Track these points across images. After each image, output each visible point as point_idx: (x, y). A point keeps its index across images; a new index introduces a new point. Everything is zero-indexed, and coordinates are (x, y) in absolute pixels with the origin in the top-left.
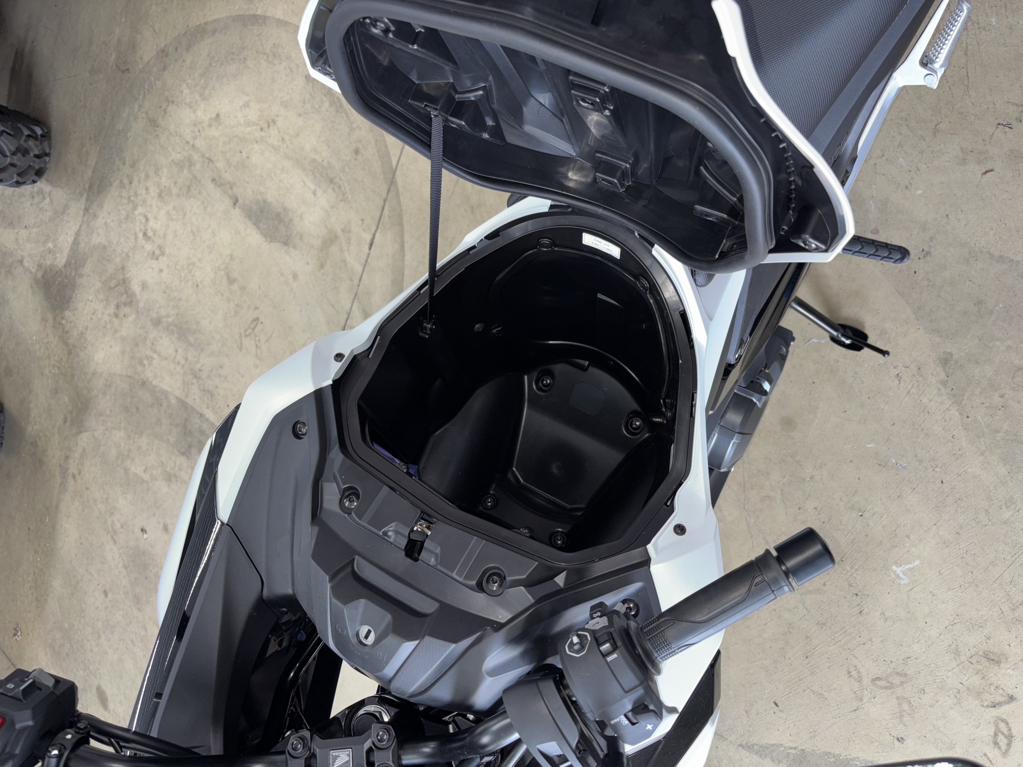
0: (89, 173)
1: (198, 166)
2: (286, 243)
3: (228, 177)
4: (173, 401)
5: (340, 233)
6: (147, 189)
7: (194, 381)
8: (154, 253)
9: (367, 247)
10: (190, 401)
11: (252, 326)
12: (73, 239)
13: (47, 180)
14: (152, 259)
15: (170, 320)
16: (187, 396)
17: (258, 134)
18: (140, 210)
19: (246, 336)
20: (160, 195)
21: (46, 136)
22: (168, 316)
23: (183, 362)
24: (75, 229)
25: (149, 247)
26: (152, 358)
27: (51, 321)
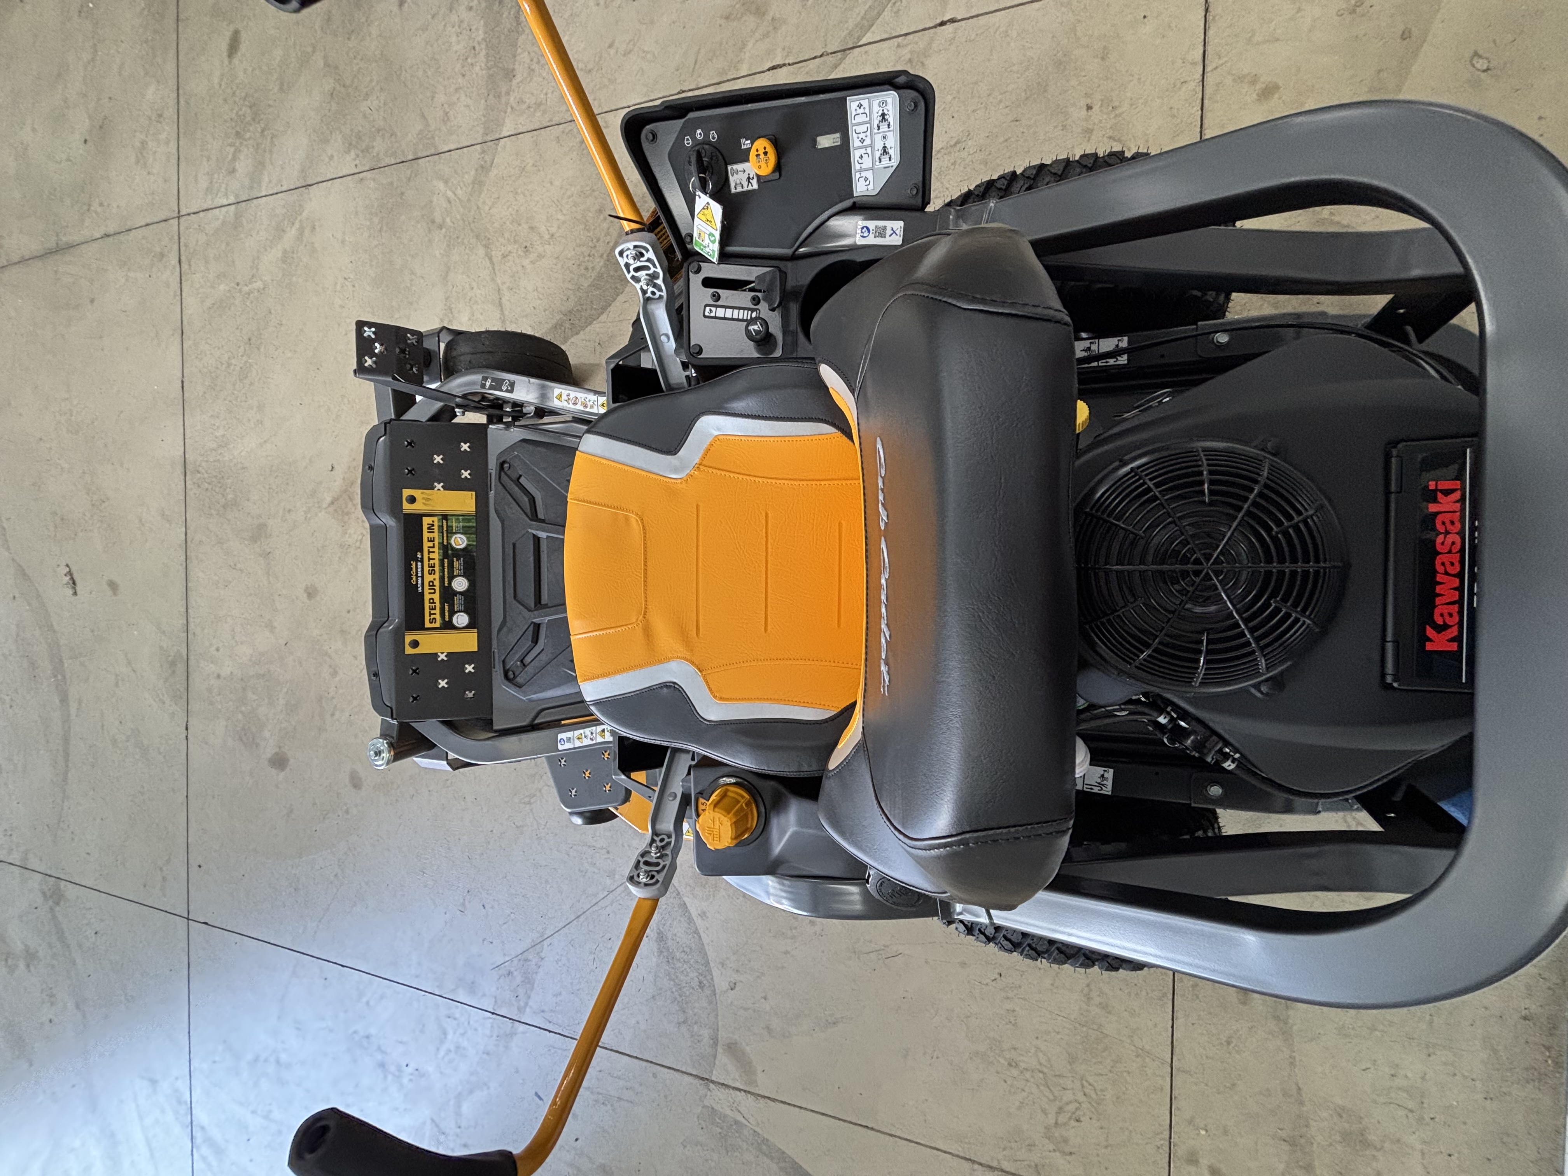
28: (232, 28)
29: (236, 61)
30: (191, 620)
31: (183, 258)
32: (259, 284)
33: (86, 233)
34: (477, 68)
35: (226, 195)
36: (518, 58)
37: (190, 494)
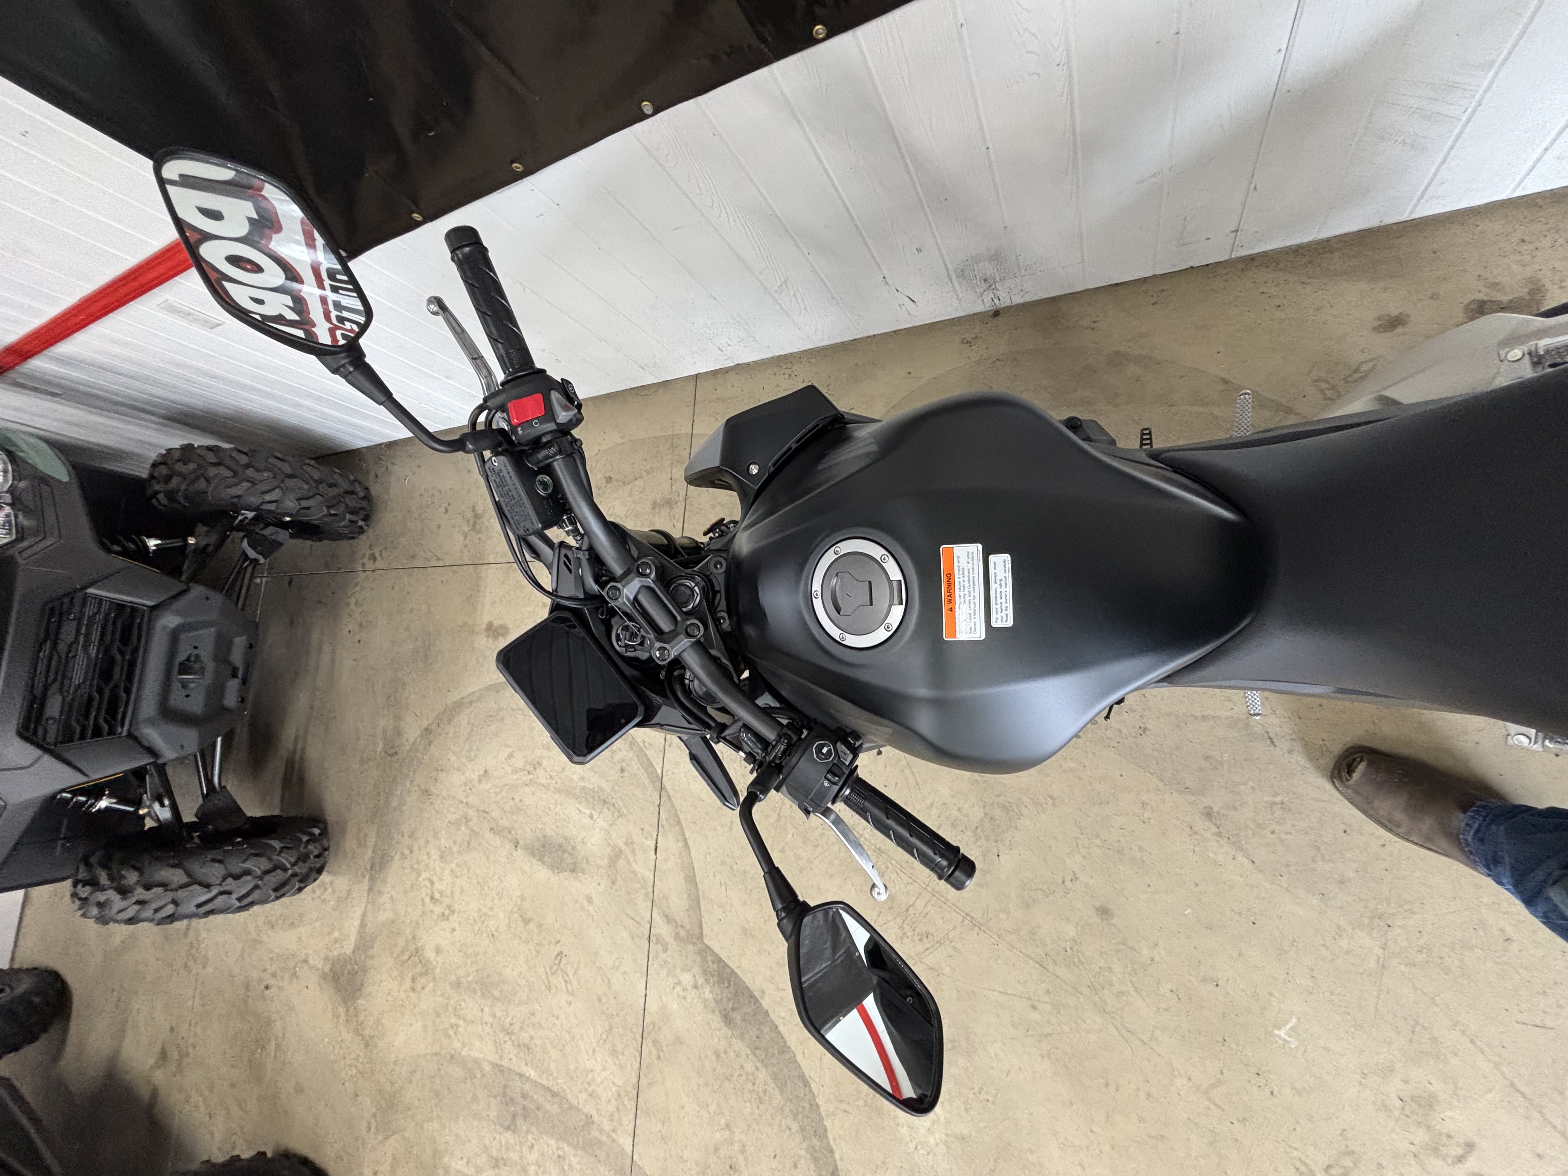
0: (369, 853)
1: (475, 819)
2: (573, 871)
3: (505, 823)
4: (487, 1068)
5: (623, 847)
6: (428, 854)
7: (507, 1038)
8: (443, 914)
9: (653, 852)
10: (505, 1063)
11: (557, 962)
12: (359, 922)
13: (328, 872)
14: (443, 920)
15: (470, 978)
16: (501, 1057)
17: (527, 778)
18: (425, 875)
19: (553, 974)
20: (441, 857)
21: (324, 833)
22: (468, 975)
23: (491, 1020)
24: (359, 911)
25: (438, 909)
26: (457, 1026)
27: (343, 1017)
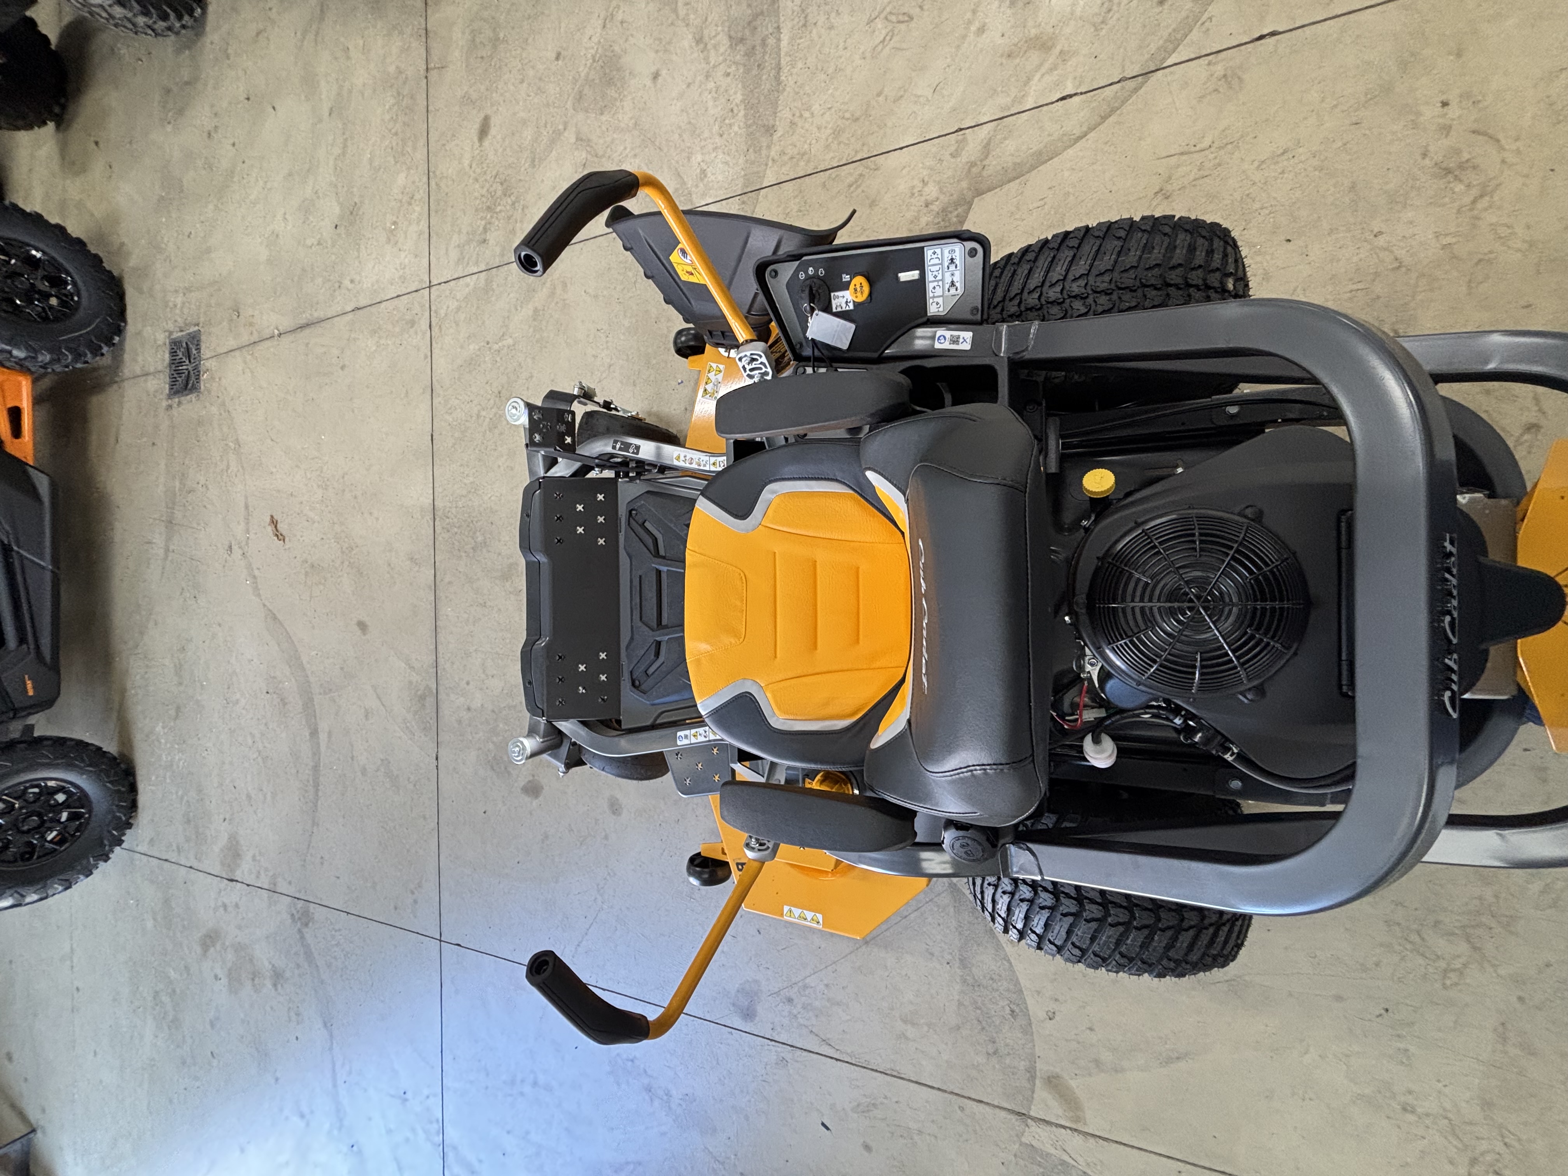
28: (482, 115)
29: (486, 143)
30: (440, 655)
31: (433, 324)
32: (510, 341)
33: (336, 309)
34: (736, 128)
35: (477, 263)
36: (778, 114)
37: (439, 538)
